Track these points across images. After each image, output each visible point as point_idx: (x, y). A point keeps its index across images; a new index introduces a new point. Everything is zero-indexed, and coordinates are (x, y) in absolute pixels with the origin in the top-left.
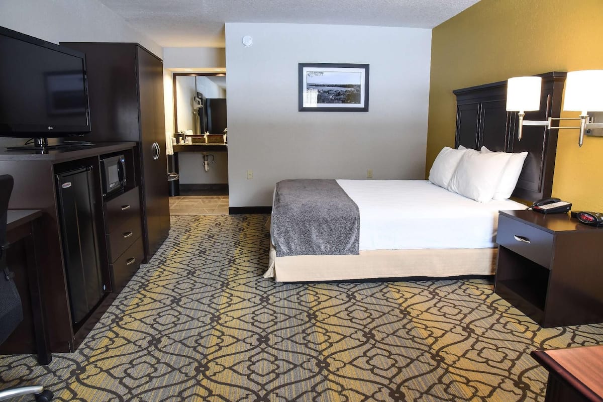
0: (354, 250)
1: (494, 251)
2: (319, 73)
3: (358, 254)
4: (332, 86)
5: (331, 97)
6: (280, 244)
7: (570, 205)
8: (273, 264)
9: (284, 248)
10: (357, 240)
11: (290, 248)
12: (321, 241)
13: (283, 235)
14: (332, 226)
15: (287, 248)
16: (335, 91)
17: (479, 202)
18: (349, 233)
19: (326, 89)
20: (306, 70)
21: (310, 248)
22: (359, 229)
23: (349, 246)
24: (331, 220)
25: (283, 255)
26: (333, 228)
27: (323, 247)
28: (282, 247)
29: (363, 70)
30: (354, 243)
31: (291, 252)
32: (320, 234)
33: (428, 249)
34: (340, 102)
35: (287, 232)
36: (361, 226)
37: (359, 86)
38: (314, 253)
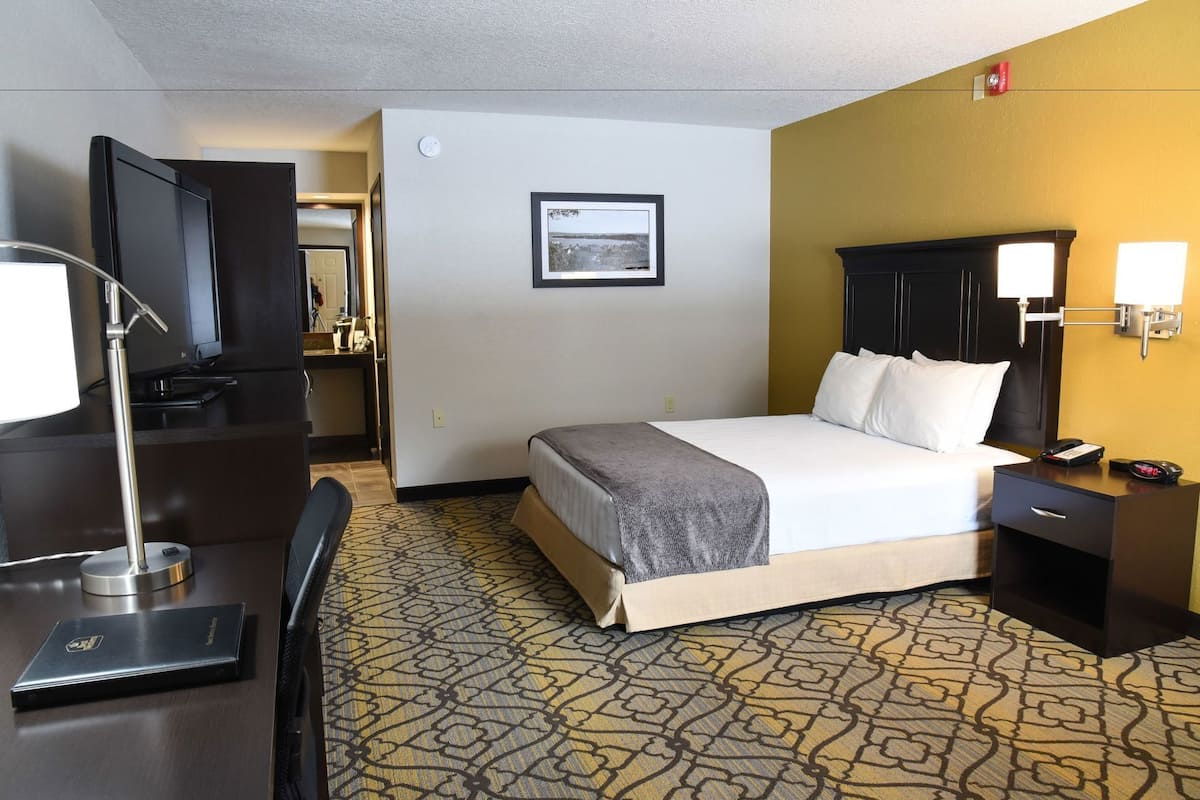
0: (761, 559)
1: (980, 536)
2: (571, 211)
3: (767, 563)
4: (597, 237)
5: (594, 258)
6: (633, 560)
7: (1102, 450)
8: (618, 599)
9: (640, 566)
10: (766, 538)
11: (650, 565)
12: (703, 546)
13: (636, 540)
14: (723, 516)
15: (644, 566)
16: (603, 248)
17: (940, 452)
18: (752, 527)
19: (585, 242)
20: (546, 206)
21: (684, 561)
22: (768, 518)
23: (752, 551)
24: (720, 506)
25: (639, 579)
26: (724, 521)
27: (707, 557)
28: (637, 565)
29: (652, 207)
30: (761, 543)
31: (653, 573)
32: (702, 534)
33: (876, 543)
34: (612, 268)
35: (643, 535)
36: (771, 511)
37: (647, 237)
38: (693, 570)
